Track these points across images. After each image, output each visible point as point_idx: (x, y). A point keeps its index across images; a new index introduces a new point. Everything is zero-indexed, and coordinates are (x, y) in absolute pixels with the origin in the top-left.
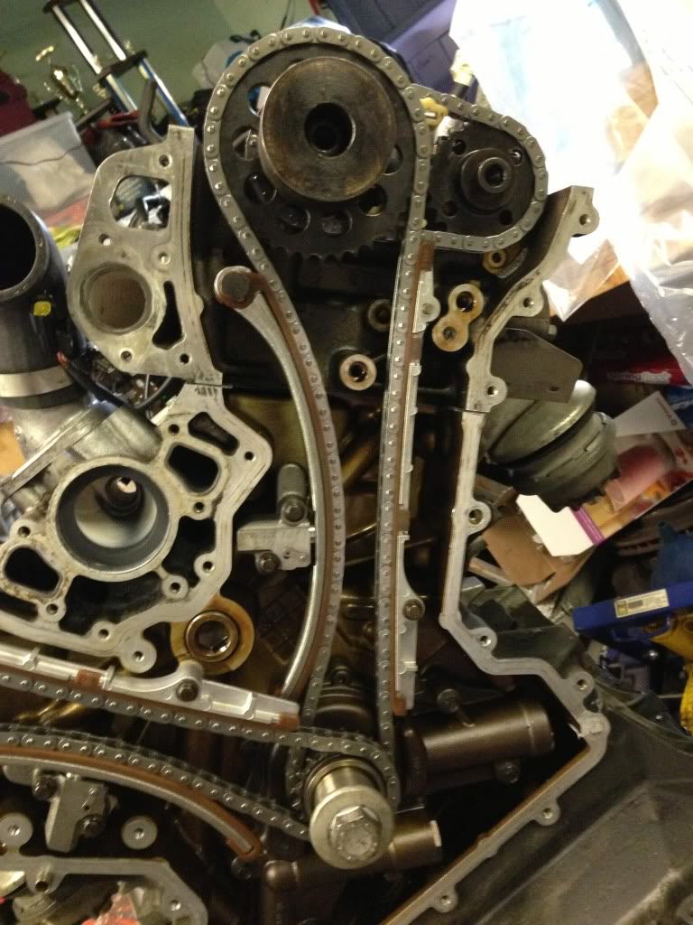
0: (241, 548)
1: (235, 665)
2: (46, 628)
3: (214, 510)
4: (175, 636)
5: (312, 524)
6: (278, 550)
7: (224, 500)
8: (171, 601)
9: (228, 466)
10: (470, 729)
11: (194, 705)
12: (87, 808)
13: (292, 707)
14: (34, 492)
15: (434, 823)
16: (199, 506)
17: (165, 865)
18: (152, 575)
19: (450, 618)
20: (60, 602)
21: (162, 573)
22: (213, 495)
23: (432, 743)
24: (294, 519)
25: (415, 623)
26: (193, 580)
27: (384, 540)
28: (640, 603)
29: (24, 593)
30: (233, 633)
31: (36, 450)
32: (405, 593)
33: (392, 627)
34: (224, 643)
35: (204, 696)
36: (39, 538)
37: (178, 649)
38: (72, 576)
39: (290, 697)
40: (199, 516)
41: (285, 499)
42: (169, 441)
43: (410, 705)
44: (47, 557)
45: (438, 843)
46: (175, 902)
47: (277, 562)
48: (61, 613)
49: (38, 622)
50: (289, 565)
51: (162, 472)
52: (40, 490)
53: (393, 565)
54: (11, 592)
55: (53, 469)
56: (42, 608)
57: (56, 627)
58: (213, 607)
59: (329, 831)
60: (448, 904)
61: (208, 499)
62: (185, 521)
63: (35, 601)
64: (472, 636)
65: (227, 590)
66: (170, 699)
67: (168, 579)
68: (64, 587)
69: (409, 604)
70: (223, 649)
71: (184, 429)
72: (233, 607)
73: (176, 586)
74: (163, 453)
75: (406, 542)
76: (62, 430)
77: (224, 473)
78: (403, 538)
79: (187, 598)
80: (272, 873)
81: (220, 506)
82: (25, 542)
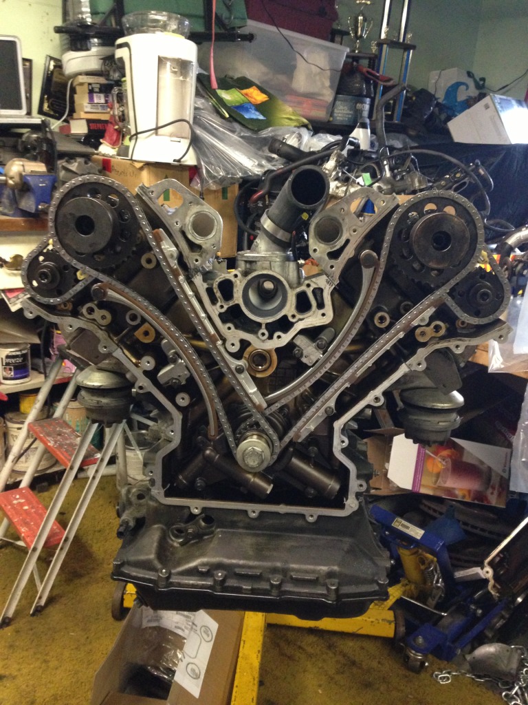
0: (294, 341)
1: (259, 376)
2: (215, 311)
3: (297, 322)
4: (249, 349)
5: (323, 354)
6: (305, 353)
7: (303, 321)
8: (258, 338)
9: (314, 312)
10: (311, 467)
11: (237, 375)
12: (179, 376)
13: (265, 405)
14: (246, 265)
15: (272, 485)
16: (294, 316)
17: (181, 417)
18: (259, 325)
19: (338, 425)
20: (226, 307)
21: (264, 326)
22: (301, 317)
23: (295, 461)
24: (319, 347)
25: (326, 416)
26: (271, 337)
27: (341, 381)
28: (408, 528)
29: (218, 294)
30: (267, 365)
31: (258, 253)
32: (332, 403)
33: (317, 411)
34: (262, 366)
35: (242, 376)
36: (238, 282)
37: (246, 354)
38: (236, 302)
39: (267, 402)
40: (291, 320)
41: (321, 338)
42: (303, 288)
43: (300, 441)
44: (235, 290)
45: (268, 492)
46: (172, 431)
47: (302, 355)
48: (223, 310)
49: (214, 307)
50: (304, 360)
51: (292, 296)
52: (248, 266)
53: (336, 391)
54: (215, 291)
55: (259, 263)
56: (219, 304)
57: (217, 313)
58: (269, 352)
59: (246, 449)
60: (253, 515)
61: (299, 316)
62: (285, 317)
63: (219, 300)
64: (340, 437)
65: (278, 350)
66: (233, 367)
67: (263, 330)
68: (231, 303)
69: (330, 408)
70: (260, 367)
71: (311, 288)
72: (275, 357)
73: (263, 334)
74: (299, 290)
75: (347, 388)
76: (272, 254)
77: (311, 313)
78: (347, 385)
79: (263, 341)
80: (208, 452)
81: (300, 322)
82: (233, 279)
